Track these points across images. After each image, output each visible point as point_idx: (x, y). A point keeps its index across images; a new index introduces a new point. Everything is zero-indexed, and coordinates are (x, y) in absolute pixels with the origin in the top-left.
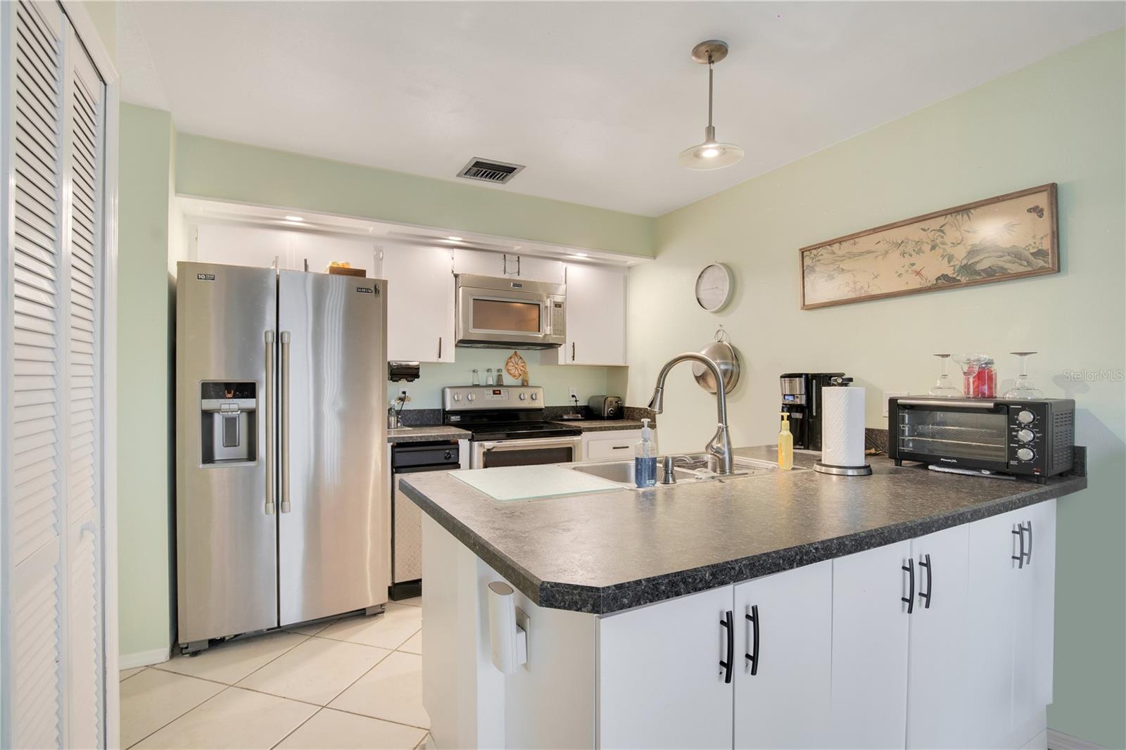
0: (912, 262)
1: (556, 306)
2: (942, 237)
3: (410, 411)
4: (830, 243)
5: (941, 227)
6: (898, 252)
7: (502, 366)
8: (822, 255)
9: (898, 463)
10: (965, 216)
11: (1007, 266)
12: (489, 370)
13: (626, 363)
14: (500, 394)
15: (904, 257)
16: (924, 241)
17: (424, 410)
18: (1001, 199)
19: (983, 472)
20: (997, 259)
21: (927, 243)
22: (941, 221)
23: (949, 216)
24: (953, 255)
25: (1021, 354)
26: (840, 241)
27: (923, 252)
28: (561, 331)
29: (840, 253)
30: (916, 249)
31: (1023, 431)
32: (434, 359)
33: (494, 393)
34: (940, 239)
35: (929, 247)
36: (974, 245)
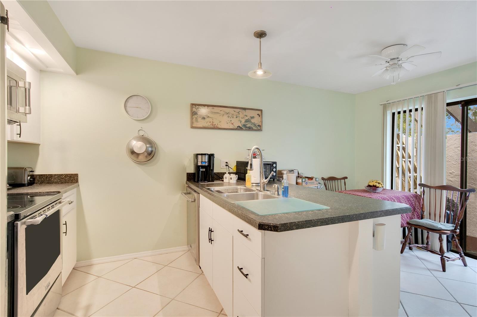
0: (231, 120)
4: (204, 105)
6: (227, 116)
8: (200, 109)
10: (245, 111)
15: (229, 118)
16: (234, 114)
18: (252, 109)
20: (251, 125)
22: (239, 110)
24: (241, 121)
26: (208, 106)
27: (234, 118)
30: (232, 116)
34: (238, 116)
35: (236, 117)
36: (246, 120)
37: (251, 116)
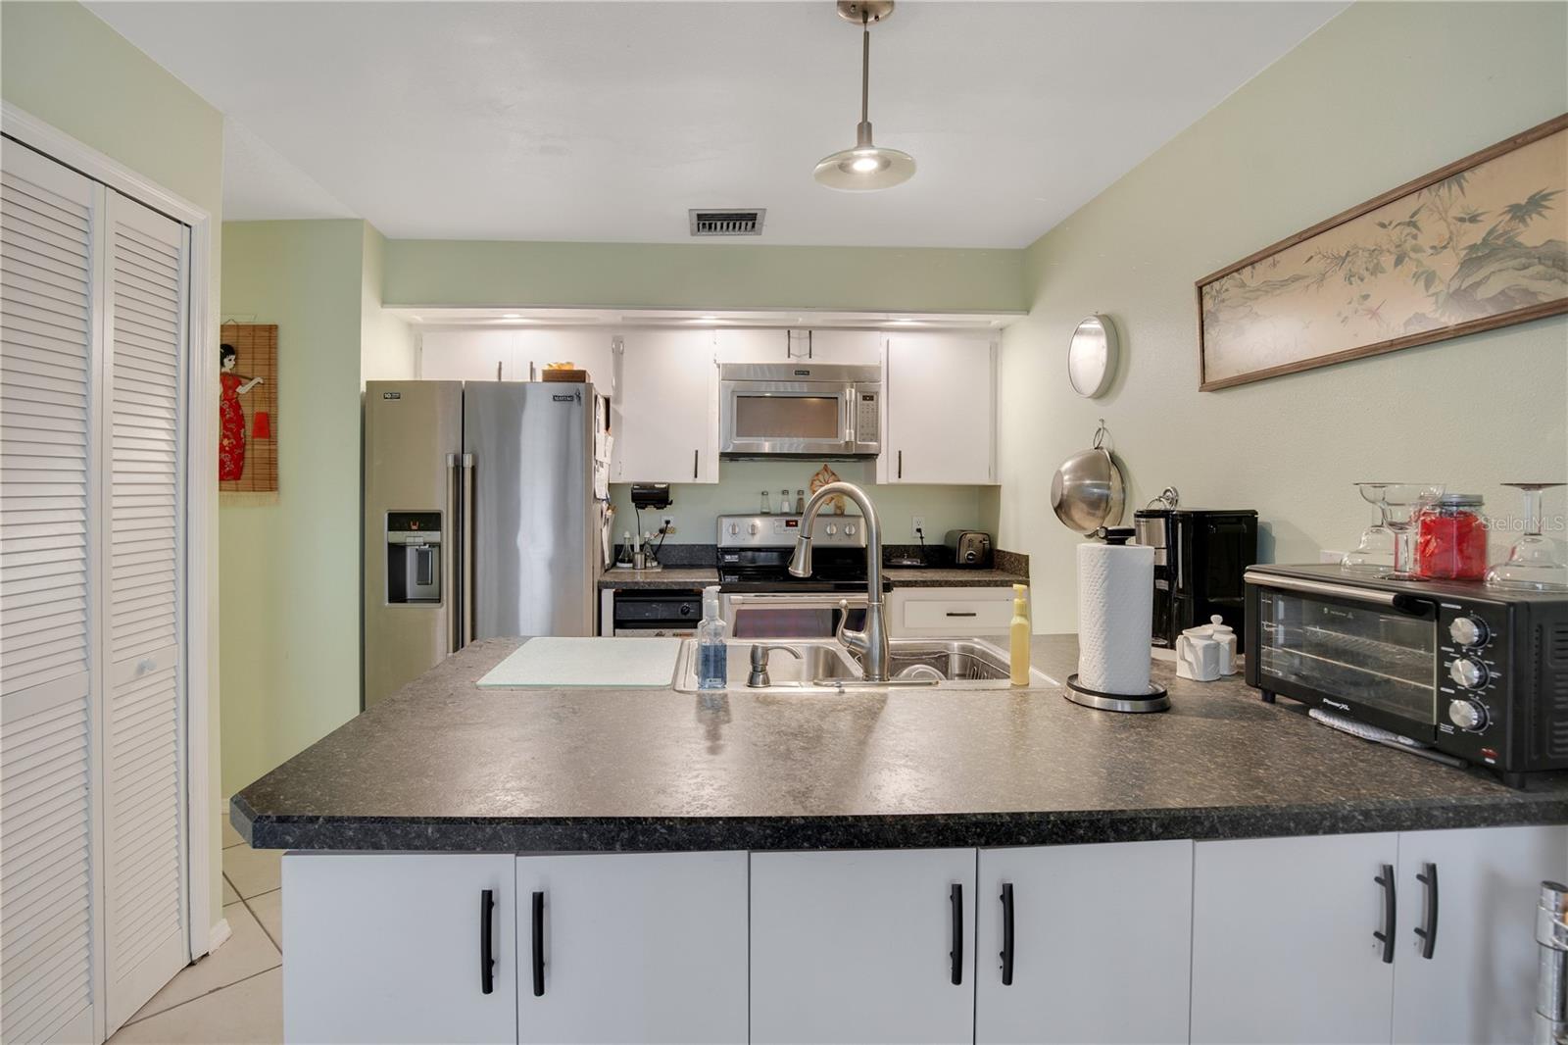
0: (1363, 294)
1: (865, 398)
2: (1415, 237)
3: (675, 546)
4: (1237, 268)
5: (1412, 217)
6: (1342, 274)
7: (804, 486)
8: (1227, 290)
9: (1269, 697)
10: (1455, 188)
11: (1536, 286)
12: (786, 492)
13: (996, 480)
14: (796, 525)
15: (1351, 284)
16: (1384, 248)
17: (694, 546)
18: (1520, 141)
19: (1401, 739)
20: (1517, 272)
21: (1389, 251)
22: (1411, 203)
23: (1425, 191)
24: (1434, 272)
25: (1527, 487)
26: (1252, 262)
27: (1383, 271)
28: (873, 435)
29: (1252, 284)
30: (1370, 267)
31: (1465, 661)
32: (690, 479)
33: (788, 524)
34: (1411, 242)
35: (1392, 259)
36: (1473, 248)
37: (1514, 201)
